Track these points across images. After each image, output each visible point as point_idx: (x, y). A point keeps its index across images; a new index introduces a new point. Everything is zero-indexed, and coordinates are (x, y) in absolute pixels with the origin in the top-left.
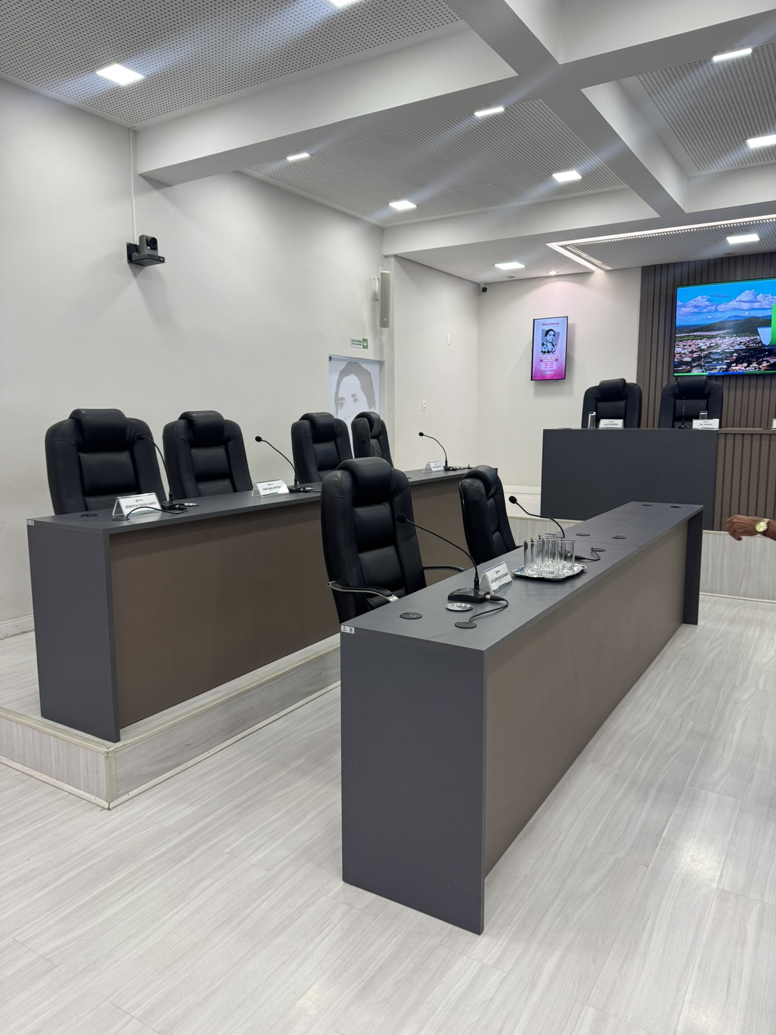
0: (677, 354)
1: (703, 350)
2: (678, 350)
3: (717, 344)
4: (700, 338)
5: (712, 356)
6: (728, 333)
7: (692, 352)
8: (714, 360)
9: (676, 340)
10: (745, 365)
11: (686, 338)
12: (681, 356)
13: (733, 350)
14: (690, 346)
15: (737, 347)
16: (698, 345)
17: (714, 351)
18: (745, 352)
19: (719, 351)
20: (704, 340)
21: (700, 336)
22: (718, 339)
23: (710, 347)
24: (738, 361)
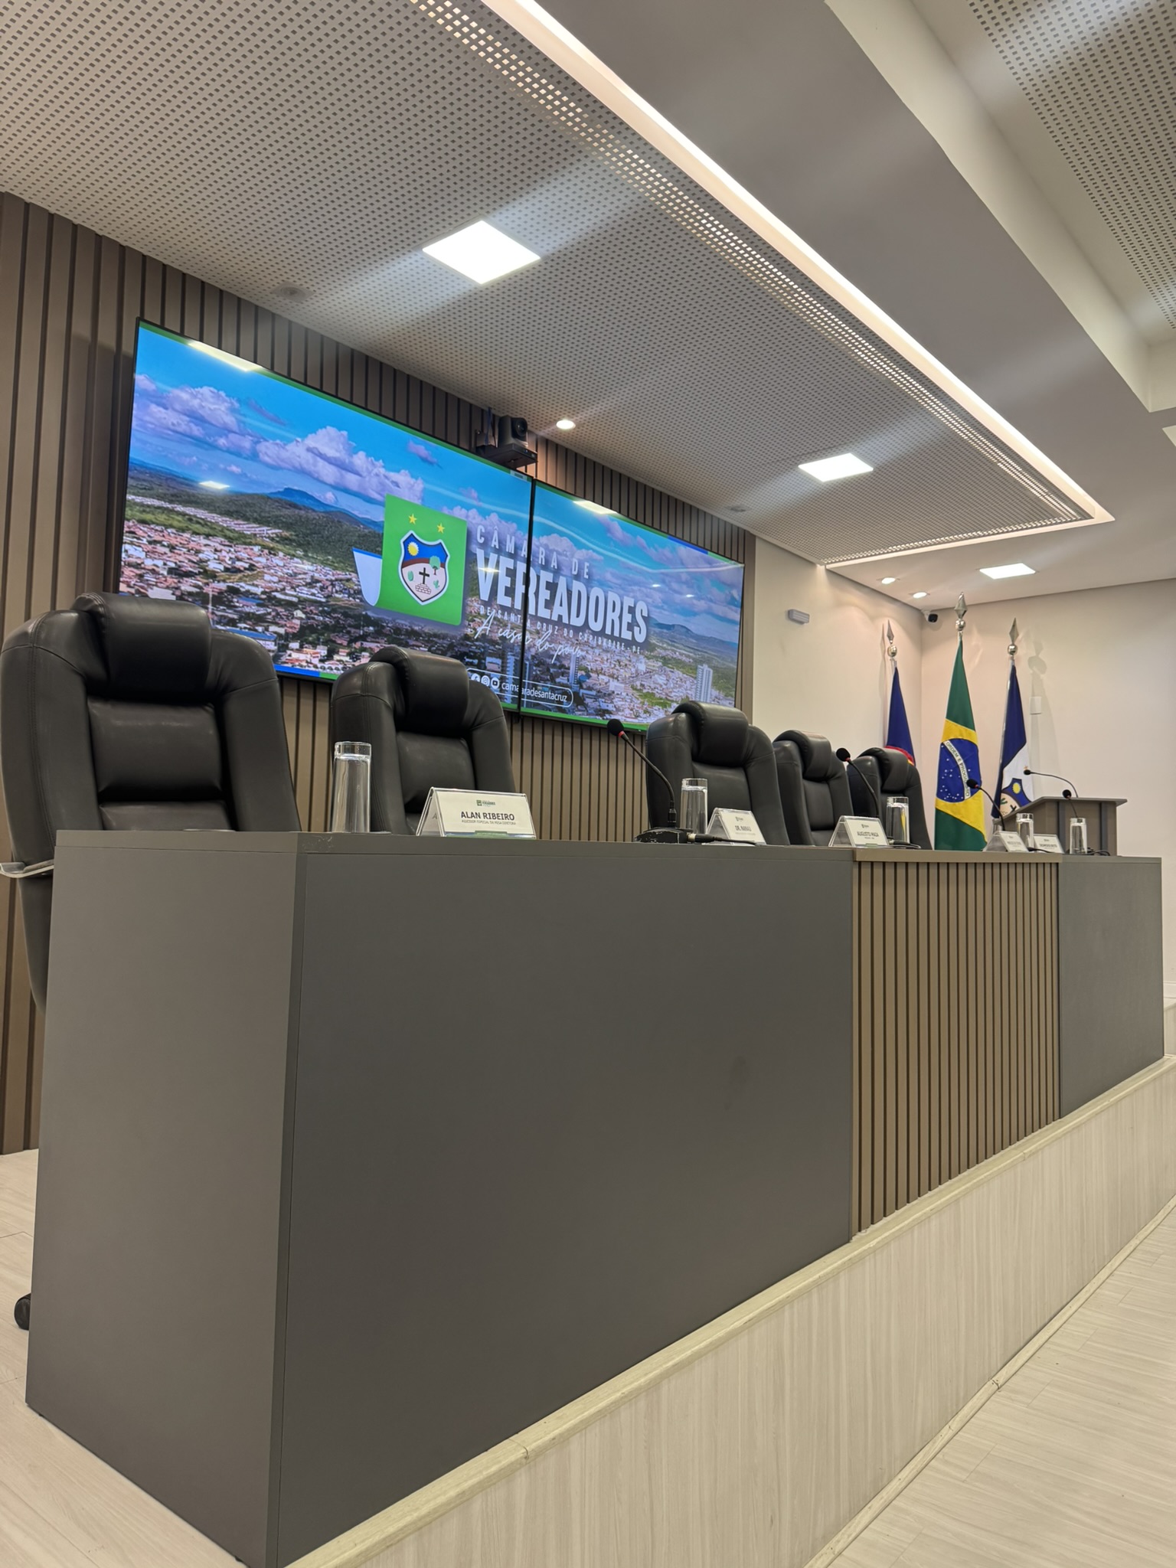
0: (130, 565)
1: (212, 576)
2: (132, 552)
3: (252, 567)
4: (206, 530)
5: (238, 602)
6: (284, 540)
7: (178, 572)
8: (246, 617)
9: (128, 512)
10: (322, 651)
11: (162, 518)
12: (141, 576)
13: (295, 600)
14: (172, 548)
15: (305, 593)
16: (198, 552)
17: (244, 587)
18: (323, 613)
19: (259, 591)
20: (215, 542)
21: (204, 523)
22: (256, 549)
23: (232, 570)
24: (306, 635)
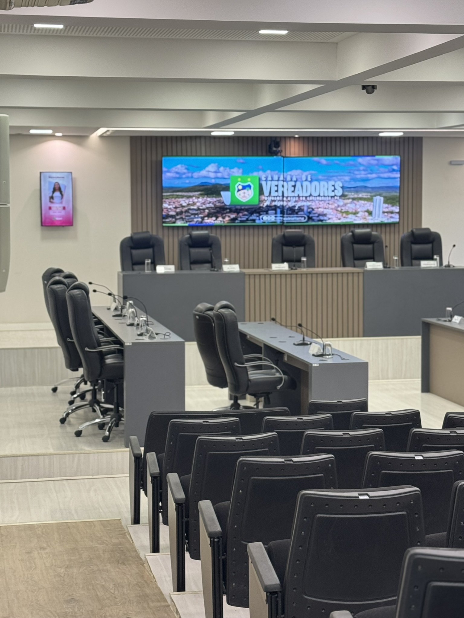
0: (165, 208)
1: (183, 207)
2: (165, 205)
3: (194, 203)
5: (191, 211)
6: (201, 195)
7: (176, 208)
8: (192, 214)
9: (164, 197)
10: (214, 218)
11: (171, 197)
12: (167, 211)
13: (205, 208)
14: (174, 203)
15: (208, 205)
16: (179, 202)
17: (192, 207)
18: (214, 209)
19: (195, 208)
20: (184, 199)
21: (181, 195)
22: (194, 198)
23: (189, 205)
24: (209, 216)
